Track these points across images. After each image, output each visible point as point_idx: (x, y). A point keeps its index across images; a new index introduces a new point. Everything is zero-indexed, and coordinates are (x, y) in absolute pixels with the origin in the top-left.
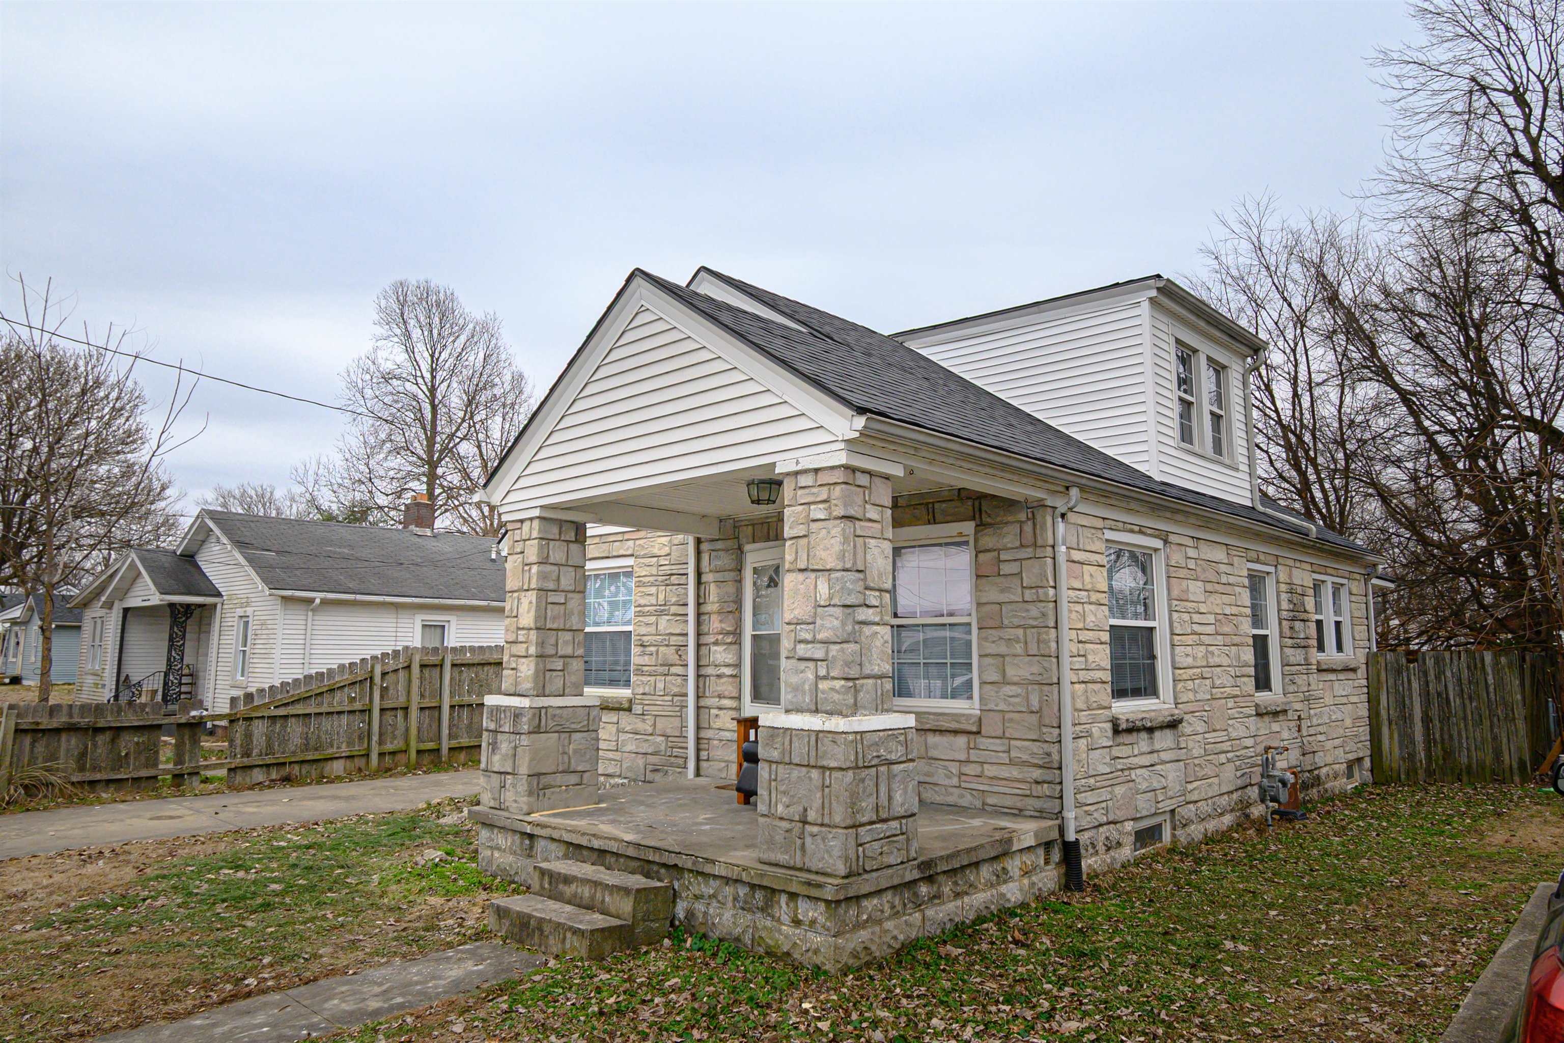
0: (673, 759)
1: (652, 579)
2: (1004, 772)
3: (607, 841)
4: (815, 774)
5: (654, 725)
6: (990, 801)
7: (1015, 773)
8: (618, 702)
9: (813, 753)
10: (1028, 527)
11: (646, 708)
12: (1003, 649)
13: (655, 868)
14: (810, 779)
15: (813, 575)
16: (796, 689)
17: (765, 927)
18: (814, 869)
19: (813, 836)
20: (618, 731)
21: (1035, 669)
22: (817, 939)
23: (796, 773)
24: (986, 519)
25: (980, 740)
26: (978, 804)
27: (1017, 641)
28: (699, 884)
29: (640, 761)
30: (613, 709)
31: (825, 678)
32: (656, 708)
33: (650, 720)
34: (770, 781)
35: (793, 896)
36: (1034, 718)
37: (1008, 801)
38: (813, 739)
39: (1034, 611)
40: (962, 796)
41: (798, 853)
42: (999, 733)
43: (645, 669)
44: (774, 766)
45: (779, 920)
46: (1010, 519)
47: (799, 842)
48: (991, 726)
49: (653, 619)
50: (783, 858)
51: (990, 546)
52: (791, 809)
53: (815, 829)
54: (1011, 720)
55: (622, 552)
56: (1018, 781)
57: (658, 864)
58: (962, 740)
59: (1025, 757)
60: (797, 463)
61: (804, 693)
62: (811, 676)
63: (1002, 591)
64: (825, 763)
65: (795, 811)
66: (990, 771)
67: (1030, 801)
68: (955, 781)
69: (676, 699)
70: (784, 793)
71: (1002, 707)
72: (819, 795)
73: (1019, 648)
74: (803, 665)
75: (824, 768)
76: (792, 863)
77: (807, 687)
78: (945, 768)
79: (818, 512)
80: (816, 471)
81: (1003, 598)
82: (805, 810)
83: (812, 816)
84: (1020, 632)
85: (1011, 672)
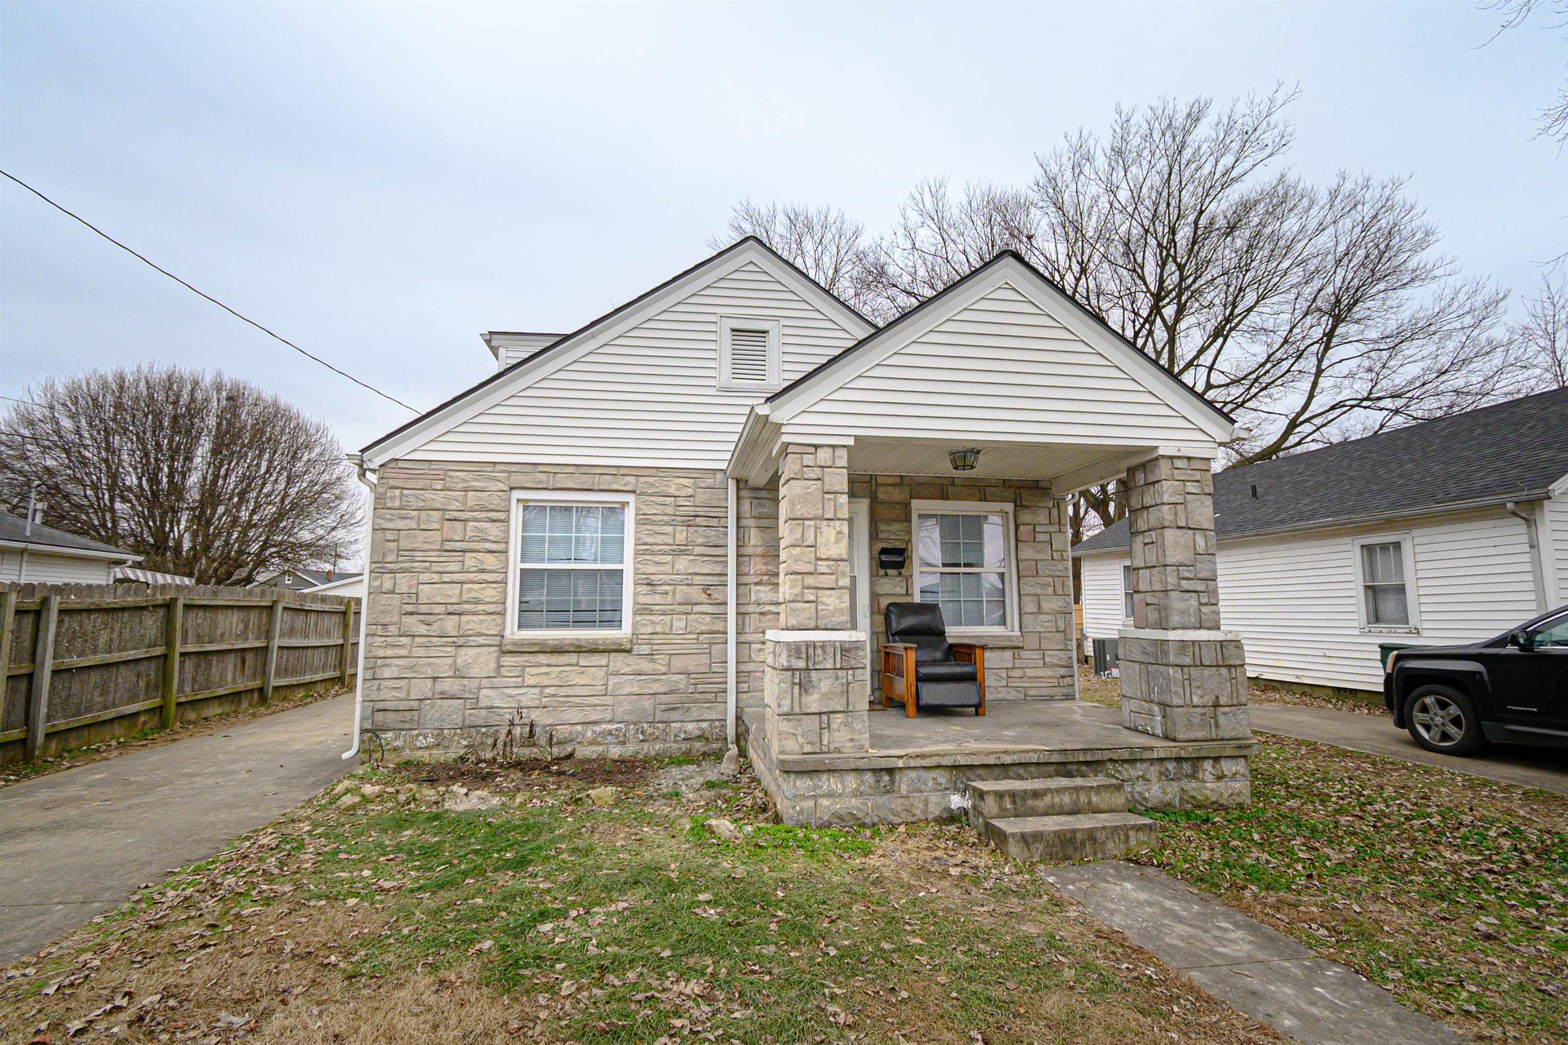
0: (697, 696)
1: (666, 518)
2: (1041, 673)
3: (1023, 755)
4: (1224, 671)
5: (669, 664)
6: (1031, 692)
7: (1049, 673)
8: (615, 644)
9: (1220, 657)
10: (1055, 512)
11: (655, 647)
12: (1039, 591)
13: (1074, 767)
14: (1220, 675)
15: (1191, 532)
16: (1182, 612)
17: (1194, 789)
18: (1227, 737)
19: (1225, 714)
20: (608, 674)
21: (1061, 604)
22: (1237, 786)
23: (1207, 672)
24: (1024, 503)
25: (1022, 652)
26: (1022, 696)
27: (1049, 585)
28: (1127, 770)
29: (647, 703)
30: (603, 651)
31: (1205, 604)
32: (672, 647)
33: (662, 660)
34: (1184, 679)
35: (1216, 759)
36: (1061, 636)
37: (1045, 692)
38: (1219, 646)
39: (1060, 566)
40: (1009, 693)
41: (1213, 728)
42: (1037, 647)
43: (654, 608)
44: (1186, 669)
45: (1204, 781)
46: (1043, 505)
47: (1212, 721)
48: (1031, 642)
49: (669, 558)
50: (1199, 734)
51: (1028, 521)
52: (1206, 698)
53: (1227, 709)
54: (1045, 638)
55: (615, 487)
56: (1050, 677)
57: (1076, 763)
58: (1008, 654)
59: (1054, 661)
60: (1179, 450)
61: (1189, 615)
62: (1195, 603)
63: (1037, 552)
64: (1232, 663)
65: (1209, 700)
66: (1030, 673)
67: (1059, 689)
68: (1004, 683)
69: (702, 637)
70: (1198, 687)
71: (1038, 629)
72: (1229, 685)
73: (1050, 590)
74: (1187, 595)
75: (1229, 667)
76: (1208, 736)
77: (1192, 611)
78: (996, 674)
79: (1191, 488)
80: (1189, 459)
81: (1038, 557)
82: (1217, 697)
83: (1223, 700)
84: (1050, 580)
85: (1045, 606)
